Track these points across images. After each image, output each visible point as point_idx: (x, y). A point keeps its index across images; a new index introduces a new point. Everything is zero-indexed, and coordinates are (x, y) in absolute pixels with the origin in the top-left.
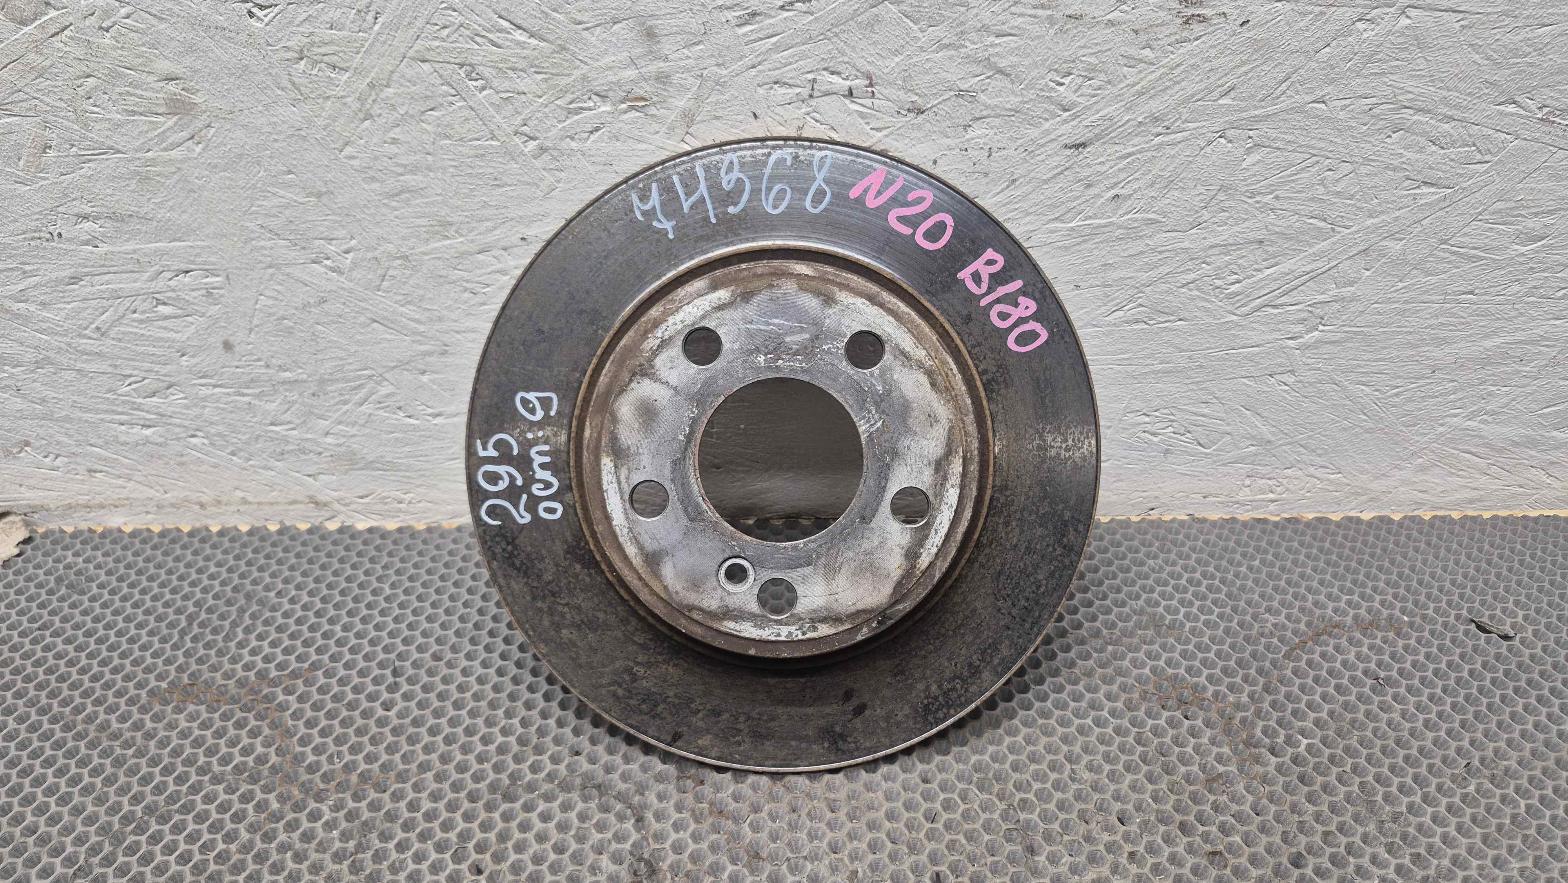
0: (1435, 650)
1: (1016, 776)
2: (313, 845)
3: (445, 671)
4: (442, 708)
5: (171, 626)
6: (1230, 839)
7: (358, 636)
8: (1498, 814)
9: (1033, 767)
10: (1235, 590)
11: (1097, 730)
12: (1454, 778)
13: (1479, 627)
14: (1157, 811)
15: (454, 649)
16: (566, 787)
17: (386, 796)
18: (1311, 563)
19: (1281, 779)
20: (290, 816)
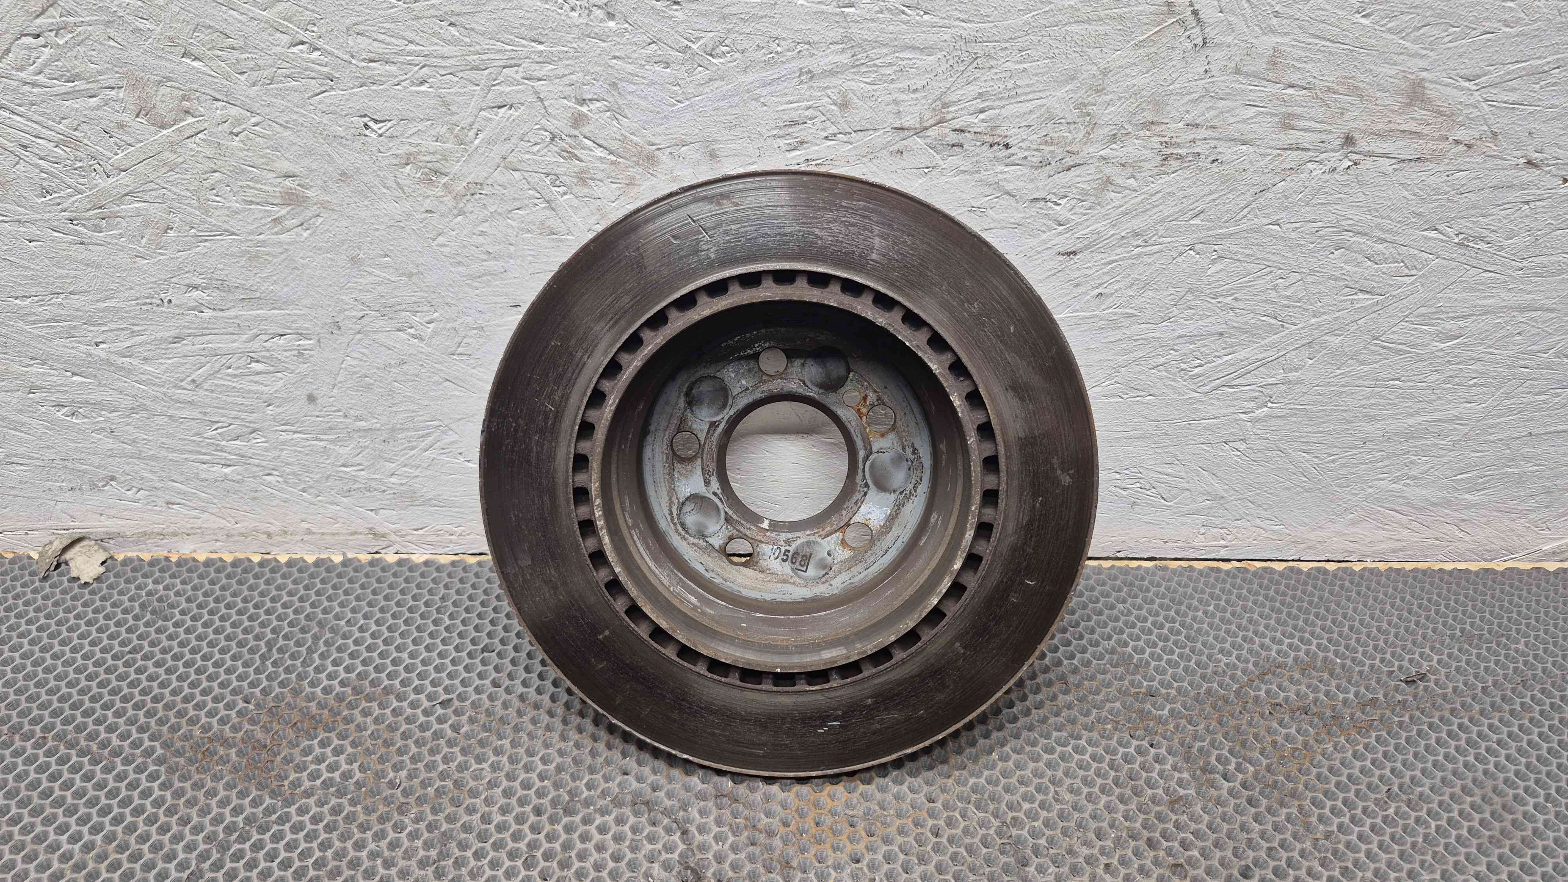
1: (1007, 797)
6: (1190, 853)
7: (424, 663)
8: (1412, 833)
9: (1023, 789)
11: (1077, 757)
12: (1377, 802)
16: (617, 803)
19: (1233, 802)
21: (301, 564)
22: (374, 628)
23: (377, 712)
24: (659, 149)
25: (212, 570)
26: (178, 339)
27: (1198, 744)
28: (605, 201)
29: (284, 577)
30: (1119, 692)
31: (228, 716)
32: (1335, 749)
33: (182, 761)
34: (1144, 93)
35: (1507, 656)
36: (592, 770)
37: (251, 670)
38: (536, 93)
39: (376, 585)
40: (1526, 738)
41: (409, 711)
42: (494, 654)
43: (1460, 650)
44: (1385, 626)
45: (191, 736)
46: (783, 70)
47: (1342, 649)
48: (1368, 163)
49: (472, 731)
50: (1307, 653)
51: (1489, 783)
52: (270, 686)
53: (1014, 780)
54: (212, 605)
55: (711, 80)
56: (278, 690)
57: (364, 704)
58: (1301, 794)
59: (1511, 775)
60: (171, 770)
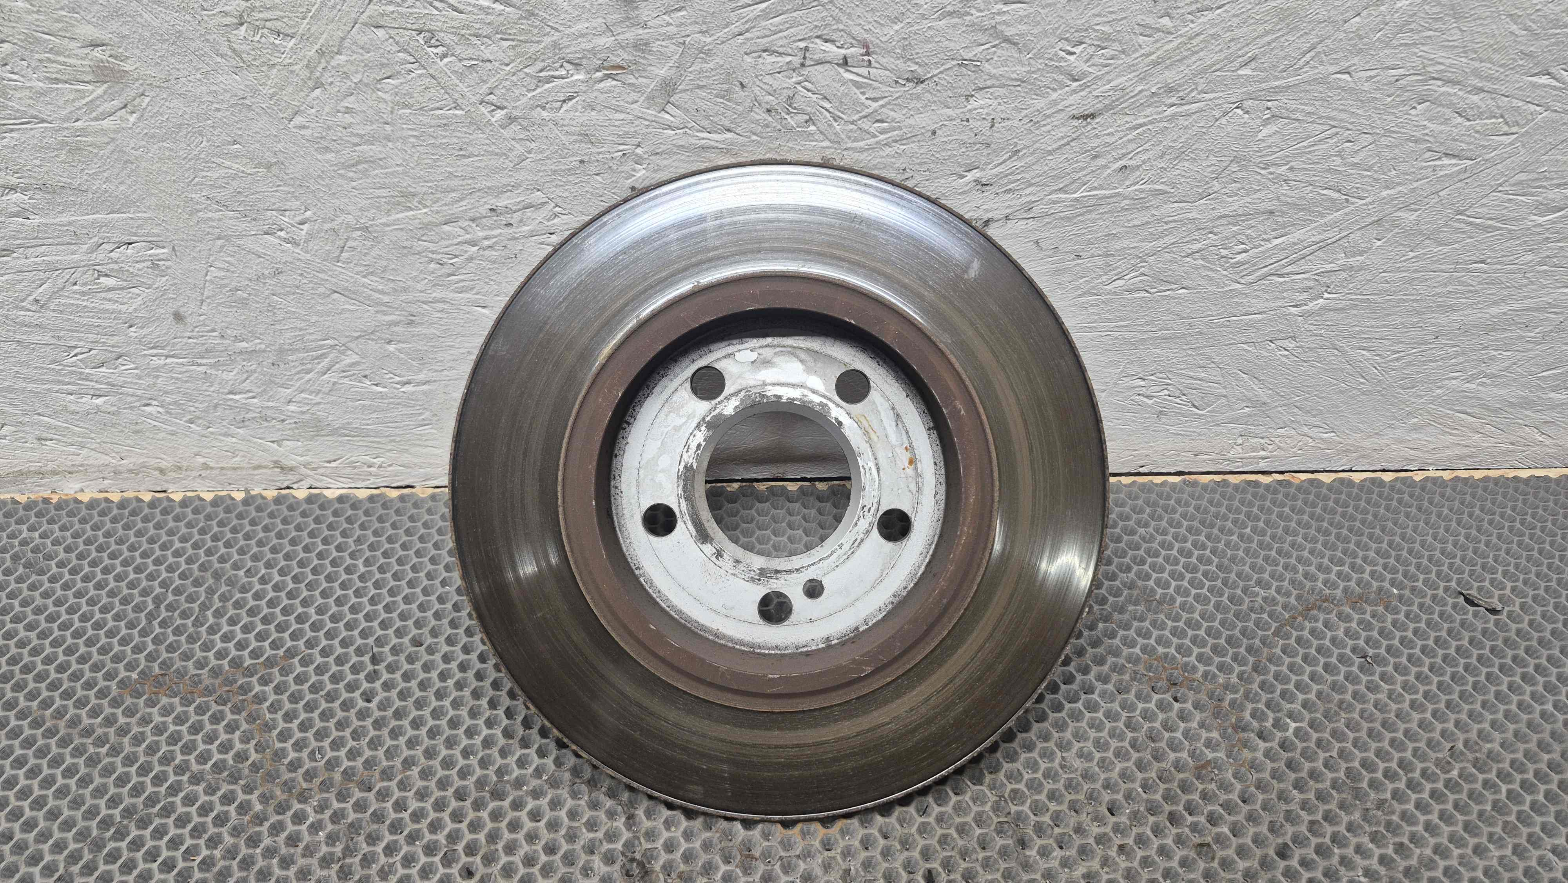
0: (1423, 625)
2: (299, 850)
3: (426, 657)
4: (424, 698)
5: (138, 609)
10: (1225, 561)
13: (1468, 600)
14: (1148, 801)
15: (434, 633)
17: (371, 796)
18: (1302, 531)
20: (274, 818)
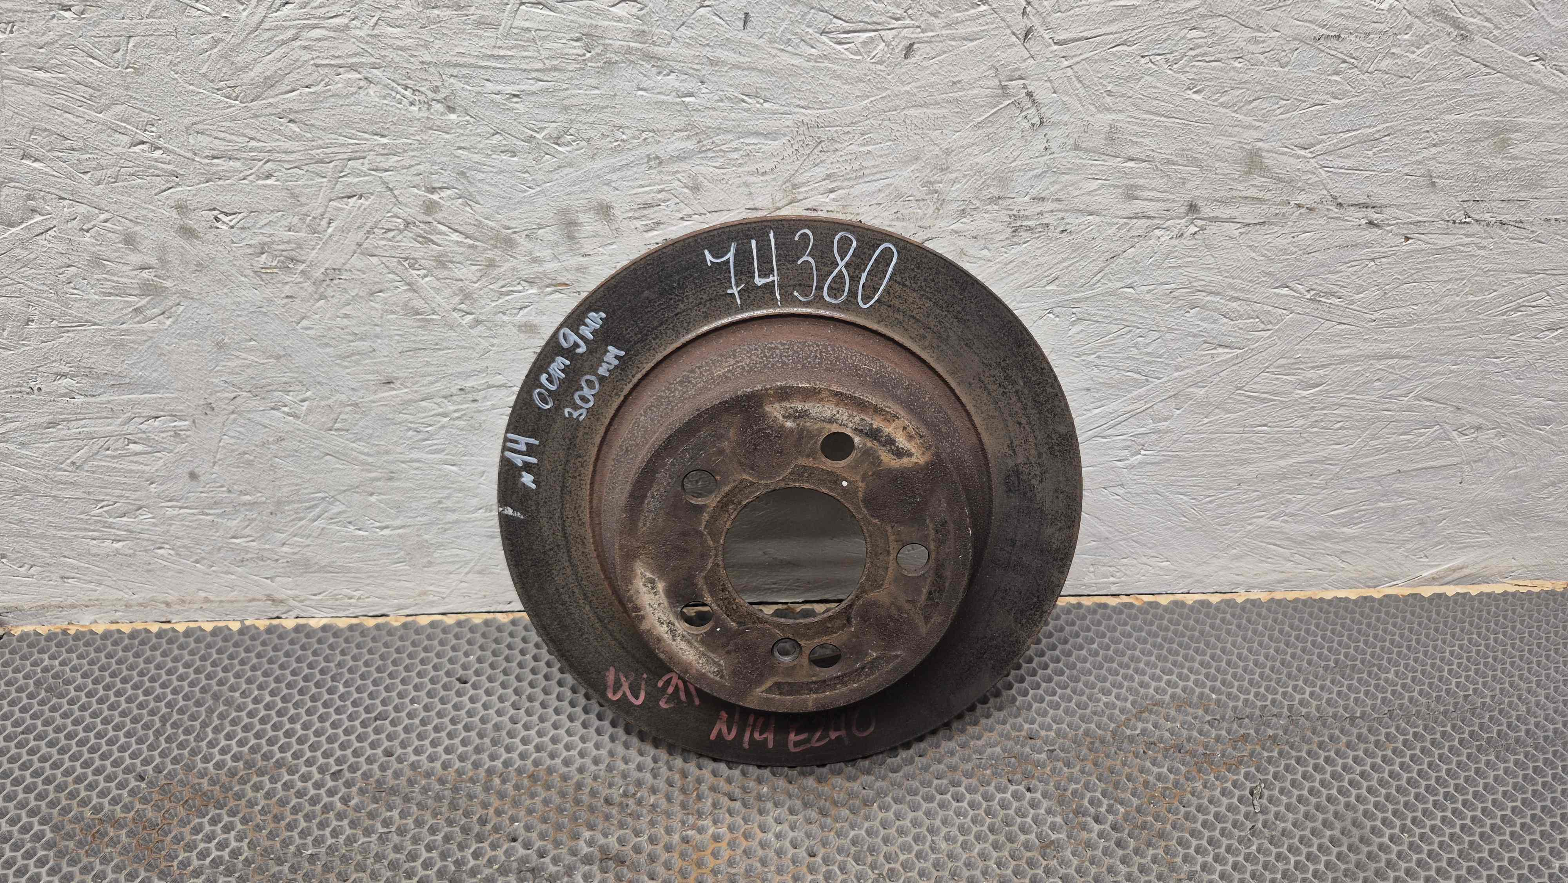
21: (199, 633)
22: (268, 698)
23: (268, 786)
24: (515, 232)
25: (109, 643)
26: (52, 424)
27: (1073, 786)
28: (467, 283)
29: (181, 647)
30: (1001, 735)
31: (120, 795)
32: (1205, 787)
33: (71, 844)
34: (987, 170)
35: (1377, 686)
36: (480, 839)
37: (144, 747)
38: (384, 183)
39: (272, 653)
40: (1387, 768)
41: (299, 785)
42: (387, 722)
43: (1332, 682)
44: (1262, 658)
45: (83, 819)
46: (629, 157)
47: (1218, 684)
48: (1213, 228)
49: (362, 802)
50: (1184, 690)
51: (1350, 815)
52: (163, 763)
53: (893, 831)
54: (108, 679)
55: (560, 167)
56: (170, 767)
57: (255, 779)
58: (1169, 834)
59: (1371, 807)
60: (61, 854)
